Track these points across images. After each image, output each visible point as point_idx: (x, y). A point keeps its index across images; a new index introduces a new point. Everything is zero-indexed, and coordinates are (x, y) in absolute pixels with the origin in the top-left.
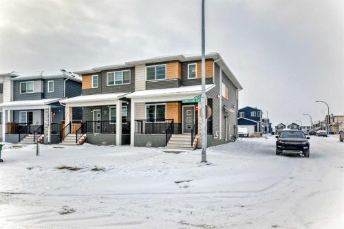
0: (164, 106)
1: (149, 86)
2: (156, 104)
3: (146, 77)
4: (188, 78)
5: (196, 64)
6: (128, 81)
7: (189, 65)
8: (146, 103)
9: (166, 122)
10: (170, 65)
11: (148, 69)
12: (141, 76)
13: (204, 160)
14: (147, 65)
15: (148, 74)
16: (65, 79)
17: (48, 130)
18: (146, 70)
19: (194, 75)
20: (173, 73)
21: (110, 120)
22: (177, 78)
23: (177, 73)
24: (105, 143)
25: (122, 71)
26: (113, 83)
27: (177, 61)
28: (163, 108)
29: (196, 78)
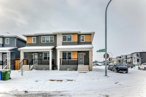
0: (71, 53)
1: (63, 44)
2: (67, 52)
3: (62, 40)
4: (81, 41)
5: (84, 36)
6: (53, 41)
8: (62, 51)
9: (72, 60)
10: (74, 35)
11: (63, 36)
12: (60, 39)
13: (106, 75)
14: (63, 34)
15: (63, 38)
16: (16, 38)
17: (9, 63)
18: (62, 37)
19: (83, 40)
20: (75, 39)
21: (43, 58)
22: (77, 41)
23: (77, 39)
24: (45, 69)
25: (50, 36)
26: (45, 41)
27: (77, 34)
28: (70, 54)
29: (84, 41)
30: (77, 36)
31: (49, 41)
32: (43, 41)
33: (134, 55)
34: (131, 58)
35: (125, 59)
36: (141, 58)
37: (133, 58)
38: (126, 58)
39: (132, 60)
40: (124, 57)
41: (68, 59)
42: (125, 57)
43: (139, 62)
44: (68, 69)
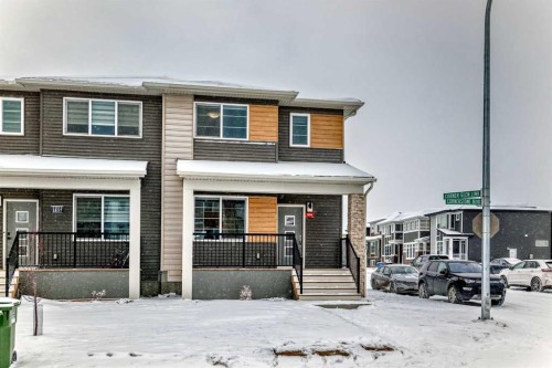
0: (243, 202)
1: (201, 152)
2: (221, 197)
3: (194, 129)
4: (291, 145)
5: (309, 115)
6: (134, 131)
7: (292, 114)
9: (246, 239)
10: (257, 108)
11: (199, 109)
14: (197, 97)
15: (200, 121)
18: (195, 111)
19: (304, 140)
20: (264, 128)
21: (74, 230)
22: (276, 139)
23: (276, 129)
24: (103, 293)
25: (116, 102)
26: (84, 129)
27: (274, 102)
28: (238, 207)
29: (308, 146)
30: (276, 115)
31: (110, 130)
32: (71, 128)
33: (436, 221)
34: (425, 234)
35: (394, 242)
36: (470, 237)
37: (434, 235)
38: (399, 236)
39: (429, 245)
40: (385, 232)
41: (224, 235)
42: (394, 231)
43: (460, 254)
44: (247, 292)
